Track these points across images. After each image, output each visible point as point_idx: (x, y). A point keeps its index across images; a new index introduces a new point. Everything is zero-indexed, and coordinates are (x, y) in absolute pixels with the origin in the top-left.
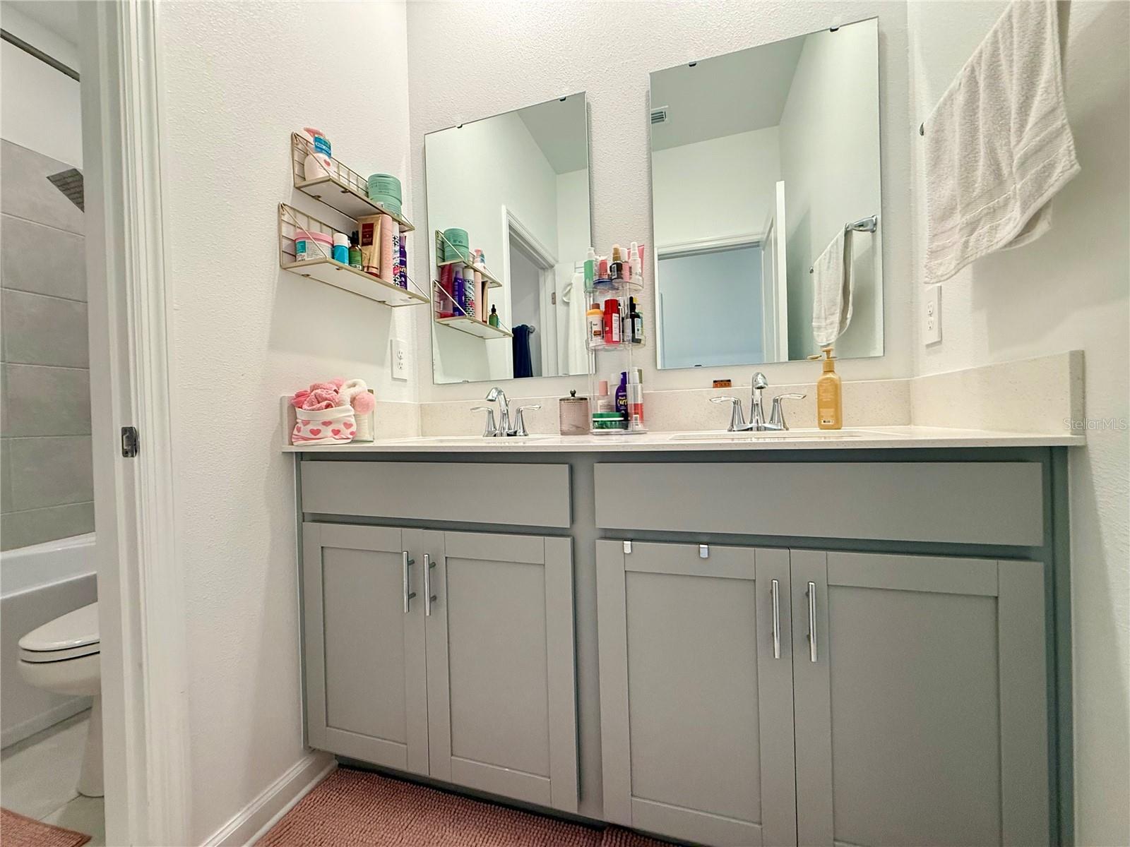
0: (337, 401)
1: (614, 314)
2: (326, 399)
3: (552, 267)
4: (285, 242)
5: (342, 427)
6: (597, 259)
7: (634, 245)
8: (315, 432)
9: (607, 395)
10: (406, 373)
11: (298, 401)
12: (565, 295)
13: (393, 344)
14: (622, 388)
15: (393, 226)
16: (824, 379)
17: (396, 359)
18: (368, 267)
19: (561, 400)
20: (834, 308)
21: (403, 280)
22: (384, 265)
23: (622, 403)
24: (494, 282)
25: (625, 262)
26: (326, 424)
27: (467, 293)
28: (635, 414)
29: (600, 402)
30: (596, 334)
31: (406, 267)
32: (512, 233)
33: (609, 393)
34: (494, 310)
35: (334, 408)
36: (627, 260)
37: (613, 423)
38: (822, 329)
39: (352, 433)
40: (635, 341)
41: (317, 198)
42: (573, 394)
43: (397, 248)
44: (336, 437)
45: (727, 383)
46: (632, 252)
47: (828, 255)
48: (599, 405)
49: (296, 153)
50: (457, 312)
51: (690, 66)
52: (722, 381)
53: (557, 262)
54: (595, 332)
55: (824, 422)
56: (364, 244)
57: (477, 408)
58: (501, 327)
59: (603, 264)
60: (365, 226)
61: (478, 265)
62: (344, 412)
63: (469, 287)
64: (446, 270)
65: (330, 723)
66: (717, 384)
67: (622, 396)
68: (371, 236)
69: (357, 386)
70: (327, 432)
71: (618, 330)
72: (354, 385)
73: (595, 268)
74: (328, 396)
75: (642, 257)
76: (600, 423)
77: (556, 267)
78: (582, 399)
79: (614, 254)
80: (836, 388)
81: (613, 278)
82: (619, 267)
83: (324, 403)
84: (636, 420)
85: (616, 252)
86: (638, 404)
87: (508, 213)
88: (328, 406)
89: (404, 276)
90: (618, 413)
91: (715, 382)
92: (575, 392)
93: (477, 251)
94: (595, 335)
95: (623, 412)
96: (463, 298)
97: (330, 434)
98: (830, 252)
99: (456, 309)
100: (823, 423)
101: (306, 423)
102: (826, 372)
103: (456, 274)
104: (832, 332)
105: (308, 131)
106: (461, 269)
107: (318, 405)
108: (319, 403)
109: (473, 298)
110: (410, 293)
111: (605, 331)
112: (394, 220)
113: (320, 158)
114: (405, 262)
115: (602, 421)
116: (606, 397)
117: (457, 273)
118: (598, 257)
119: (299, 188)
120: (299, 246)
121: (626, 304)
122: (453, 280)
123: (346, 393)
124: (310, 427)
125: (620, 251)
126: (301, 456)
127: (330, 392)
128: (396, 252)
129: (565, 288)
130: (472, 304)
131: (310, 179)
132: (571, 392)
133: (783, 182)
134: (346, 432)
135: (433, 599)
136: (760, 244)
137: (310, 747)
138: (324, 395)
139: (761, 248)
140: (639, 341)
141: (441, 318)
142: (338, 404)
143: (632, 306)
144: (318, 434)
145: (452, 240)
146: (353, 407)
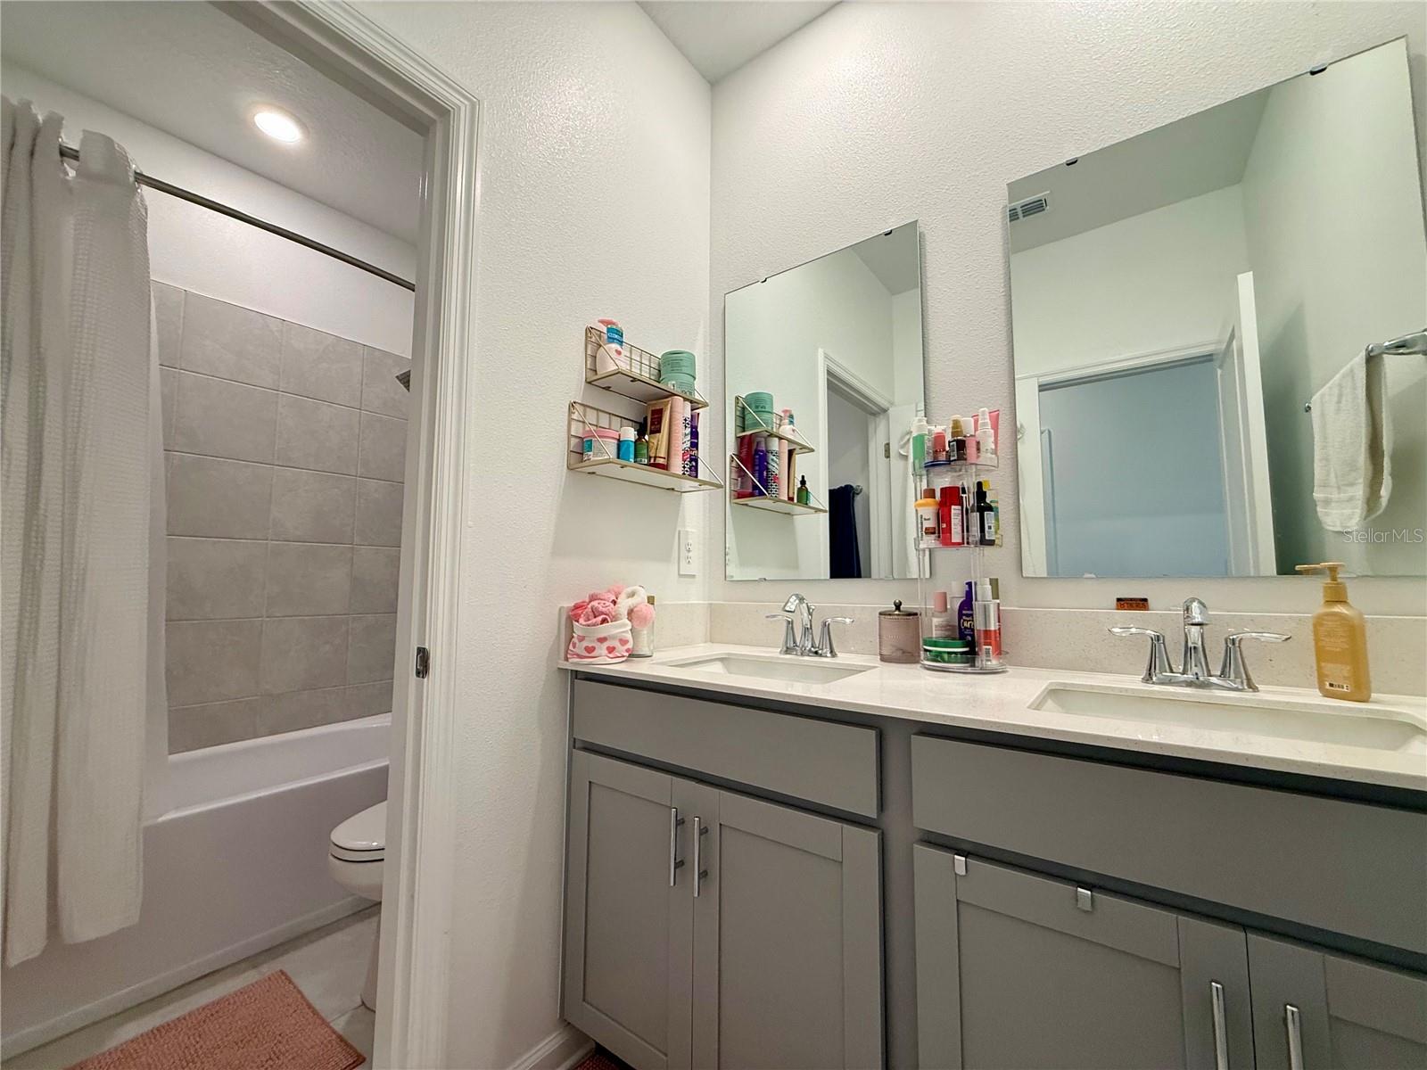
0: (613, 613)
1: (953, 507)
2: (603, 613)
3: (885, 411)
4: (574, 441)
5: (616, 644)
6: (930, 431)
7: (984, 412)
8: (590, 650)
9: (946, 609)
10: (695, 567)
11: (575, 613)
12: (902, 447)
13: (681, 535)
14: (967, 604)
15: (684, 407)
16: (1328, 614)
17: (684, 553)
18: (655, 457)
19: (880, 614)
20: (1354, 474)
21: (694, 464)
22: (673, 453)
23: (967, 625)
24: (803, 447)
25: (971, 436)
26: (602, 640)
27: (770, 467)
28: (986, 644)
29: (936, 621)
30: (929, 532)
31: (697, 449)
32: (830, 378)
33: (949, 607)
34: (803, 482)
35: (610, 623)
36: (973, 433)
37: (953, 655)
38: (1333, 504)
39: (627, 650)
40: (984, 542)
41: (608, 388)
42: (898, 606)
43: (688, 430)
44: (611, 655)
45: (1141, 604)
46: (980, 422)
47: (1336, 391)
48: (935, 625)
49: (589, 347)
50: (756, 492)
51: (1068, 165)
52: (1131, 599)
53: (892, 404)
54: (926, 529)
55: (1331, 685)
56: (653, 432)
57: (774, 616)
58: (812, 503)
59: (939, 438)
60: (654, 412)
61: (786, 430)
62: (622, 627)
63: (772, 460)
64: (746, 441)
65: (588, 998)
66: (1123, 603)
67: (967, 615)
68: (660, 423)
69: (635, 597)
70: (602, 649)
71: (960, 528)
72: (632, 595)
73: (928, 444)
74: (604, 610)
75: (995, 427)
76: (933, 654)
77: (891, 411)
78: (910, 614)
79: (953, 428)
80: (1354, 633)
81: (952, 459)
82: (961, 445)
83: (600, 618)
84: (987, 652)
85: (956, 425)
86: (990, 631)
87: (827, 357)
88: (604, 621)
89: (695, 459)
90: (960, 642)
91: (1119, 600)
92: (900, 603)
93: (785, 411)
94: (926, 533)
95: (969, 638)
96: (765, 473)
97: (605, 652)
98: (1340, 386)
99: (755, 487)
100: (1328, 687)
101: (582, 639)
102: (1330, 602)
103: (757, 445)
104: (1353, 514)
105: (602, 322)
106: (763, 439)
107: (594, 620)
108: (595, 617)
109: (777, 472)
110: (700, 481)
111: (941, 530)
112: (685, 399)
113: (610, 348)
114: (697, 443)
115: (936, 652)
116: (944, 614)
117: (758, 443)
118: (933, 428)
119: (590, 383)
120: (586, 445)
121: (972, 491)
122: (753, 452)
123: (624, 604)
124: (585, 644)
125: (962, 424)
126: (576, 675)
127: (608, 604)
128: (686, 435)
129: (902, 438)
130: (776, 478)
131: (601, 373)
132: (895, 604)
133: (1251, 273)
134: (622, 650)
135: (704, 875)
136: (1214, 357)
137: (566, 1021)
138: (601, 609)
139: (1217, 363)
140: (991, 543)
141: (739, 498)
142: (615, 618)
143: (981, 494)
144: (593, 651)
145: (753, 406)
146: (630, 621)
